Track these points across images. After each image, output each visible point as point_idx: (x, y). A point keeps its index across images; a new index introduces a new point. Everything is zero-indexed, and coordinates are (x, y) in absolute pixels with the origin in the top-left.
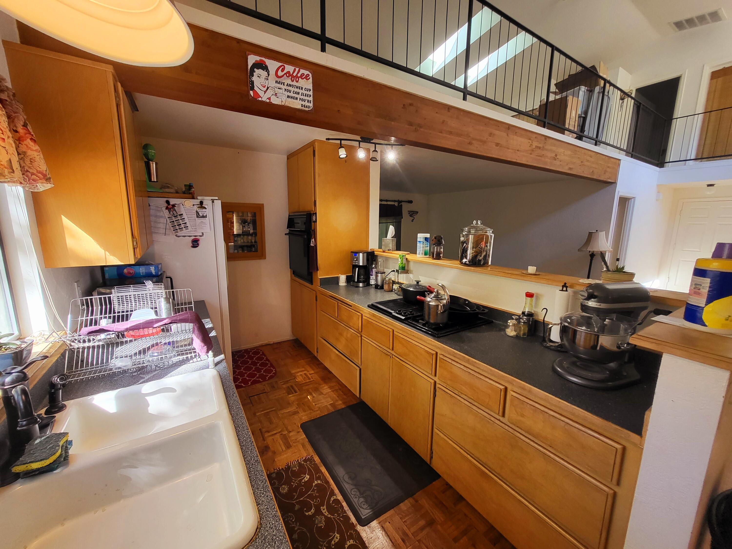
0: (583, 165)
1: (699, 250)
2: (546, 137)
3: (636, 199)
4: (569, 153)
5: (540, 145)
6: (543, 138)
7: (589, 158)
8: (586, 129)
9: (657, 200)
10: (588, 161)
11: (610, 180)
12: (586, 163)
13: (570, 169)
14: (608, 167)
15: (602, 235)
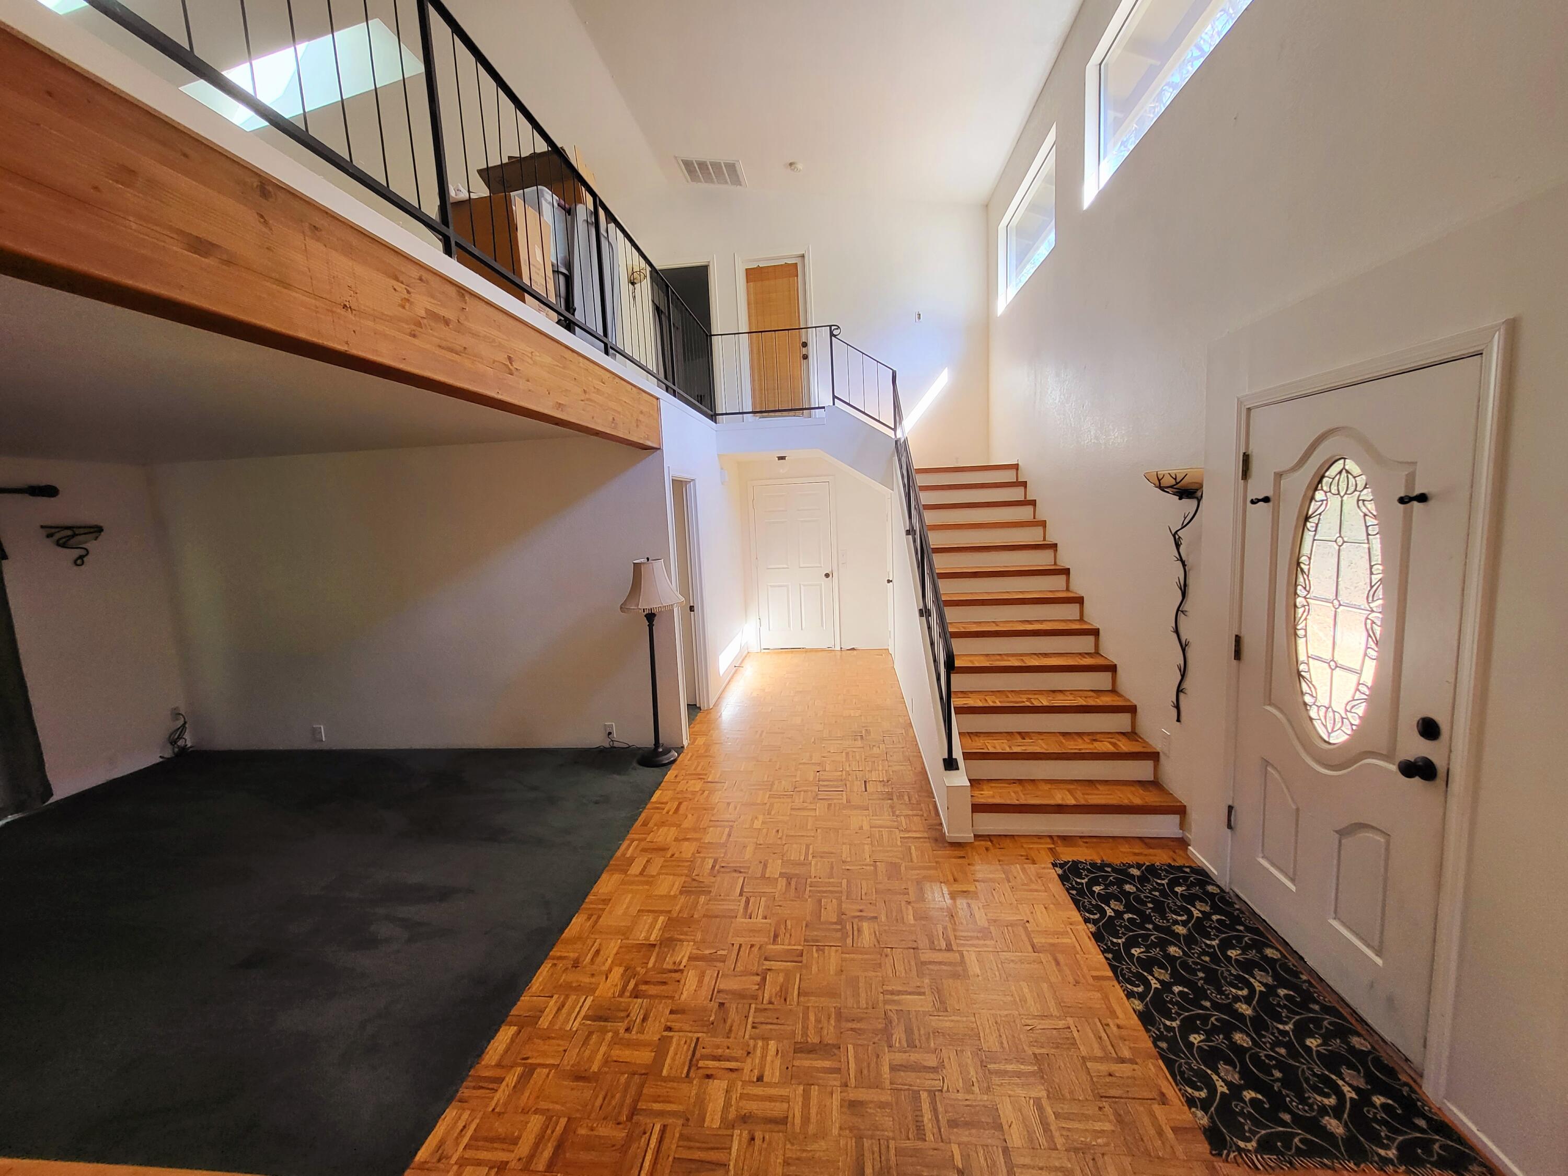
0: (588, 400)
1: (785, 566)
2: (463, 291)
3: (697, 482)
4: (548, 360)
5: (443, 312)
6: (452, 291)
7: (597, 383)
8: (576, 305)
9: (722, 484)
10: (598, 391)
11: (649, 443)
12: (594, 396)
13: (560, 406)
14: (642, 412)
15: (659, 566)
